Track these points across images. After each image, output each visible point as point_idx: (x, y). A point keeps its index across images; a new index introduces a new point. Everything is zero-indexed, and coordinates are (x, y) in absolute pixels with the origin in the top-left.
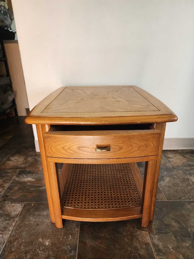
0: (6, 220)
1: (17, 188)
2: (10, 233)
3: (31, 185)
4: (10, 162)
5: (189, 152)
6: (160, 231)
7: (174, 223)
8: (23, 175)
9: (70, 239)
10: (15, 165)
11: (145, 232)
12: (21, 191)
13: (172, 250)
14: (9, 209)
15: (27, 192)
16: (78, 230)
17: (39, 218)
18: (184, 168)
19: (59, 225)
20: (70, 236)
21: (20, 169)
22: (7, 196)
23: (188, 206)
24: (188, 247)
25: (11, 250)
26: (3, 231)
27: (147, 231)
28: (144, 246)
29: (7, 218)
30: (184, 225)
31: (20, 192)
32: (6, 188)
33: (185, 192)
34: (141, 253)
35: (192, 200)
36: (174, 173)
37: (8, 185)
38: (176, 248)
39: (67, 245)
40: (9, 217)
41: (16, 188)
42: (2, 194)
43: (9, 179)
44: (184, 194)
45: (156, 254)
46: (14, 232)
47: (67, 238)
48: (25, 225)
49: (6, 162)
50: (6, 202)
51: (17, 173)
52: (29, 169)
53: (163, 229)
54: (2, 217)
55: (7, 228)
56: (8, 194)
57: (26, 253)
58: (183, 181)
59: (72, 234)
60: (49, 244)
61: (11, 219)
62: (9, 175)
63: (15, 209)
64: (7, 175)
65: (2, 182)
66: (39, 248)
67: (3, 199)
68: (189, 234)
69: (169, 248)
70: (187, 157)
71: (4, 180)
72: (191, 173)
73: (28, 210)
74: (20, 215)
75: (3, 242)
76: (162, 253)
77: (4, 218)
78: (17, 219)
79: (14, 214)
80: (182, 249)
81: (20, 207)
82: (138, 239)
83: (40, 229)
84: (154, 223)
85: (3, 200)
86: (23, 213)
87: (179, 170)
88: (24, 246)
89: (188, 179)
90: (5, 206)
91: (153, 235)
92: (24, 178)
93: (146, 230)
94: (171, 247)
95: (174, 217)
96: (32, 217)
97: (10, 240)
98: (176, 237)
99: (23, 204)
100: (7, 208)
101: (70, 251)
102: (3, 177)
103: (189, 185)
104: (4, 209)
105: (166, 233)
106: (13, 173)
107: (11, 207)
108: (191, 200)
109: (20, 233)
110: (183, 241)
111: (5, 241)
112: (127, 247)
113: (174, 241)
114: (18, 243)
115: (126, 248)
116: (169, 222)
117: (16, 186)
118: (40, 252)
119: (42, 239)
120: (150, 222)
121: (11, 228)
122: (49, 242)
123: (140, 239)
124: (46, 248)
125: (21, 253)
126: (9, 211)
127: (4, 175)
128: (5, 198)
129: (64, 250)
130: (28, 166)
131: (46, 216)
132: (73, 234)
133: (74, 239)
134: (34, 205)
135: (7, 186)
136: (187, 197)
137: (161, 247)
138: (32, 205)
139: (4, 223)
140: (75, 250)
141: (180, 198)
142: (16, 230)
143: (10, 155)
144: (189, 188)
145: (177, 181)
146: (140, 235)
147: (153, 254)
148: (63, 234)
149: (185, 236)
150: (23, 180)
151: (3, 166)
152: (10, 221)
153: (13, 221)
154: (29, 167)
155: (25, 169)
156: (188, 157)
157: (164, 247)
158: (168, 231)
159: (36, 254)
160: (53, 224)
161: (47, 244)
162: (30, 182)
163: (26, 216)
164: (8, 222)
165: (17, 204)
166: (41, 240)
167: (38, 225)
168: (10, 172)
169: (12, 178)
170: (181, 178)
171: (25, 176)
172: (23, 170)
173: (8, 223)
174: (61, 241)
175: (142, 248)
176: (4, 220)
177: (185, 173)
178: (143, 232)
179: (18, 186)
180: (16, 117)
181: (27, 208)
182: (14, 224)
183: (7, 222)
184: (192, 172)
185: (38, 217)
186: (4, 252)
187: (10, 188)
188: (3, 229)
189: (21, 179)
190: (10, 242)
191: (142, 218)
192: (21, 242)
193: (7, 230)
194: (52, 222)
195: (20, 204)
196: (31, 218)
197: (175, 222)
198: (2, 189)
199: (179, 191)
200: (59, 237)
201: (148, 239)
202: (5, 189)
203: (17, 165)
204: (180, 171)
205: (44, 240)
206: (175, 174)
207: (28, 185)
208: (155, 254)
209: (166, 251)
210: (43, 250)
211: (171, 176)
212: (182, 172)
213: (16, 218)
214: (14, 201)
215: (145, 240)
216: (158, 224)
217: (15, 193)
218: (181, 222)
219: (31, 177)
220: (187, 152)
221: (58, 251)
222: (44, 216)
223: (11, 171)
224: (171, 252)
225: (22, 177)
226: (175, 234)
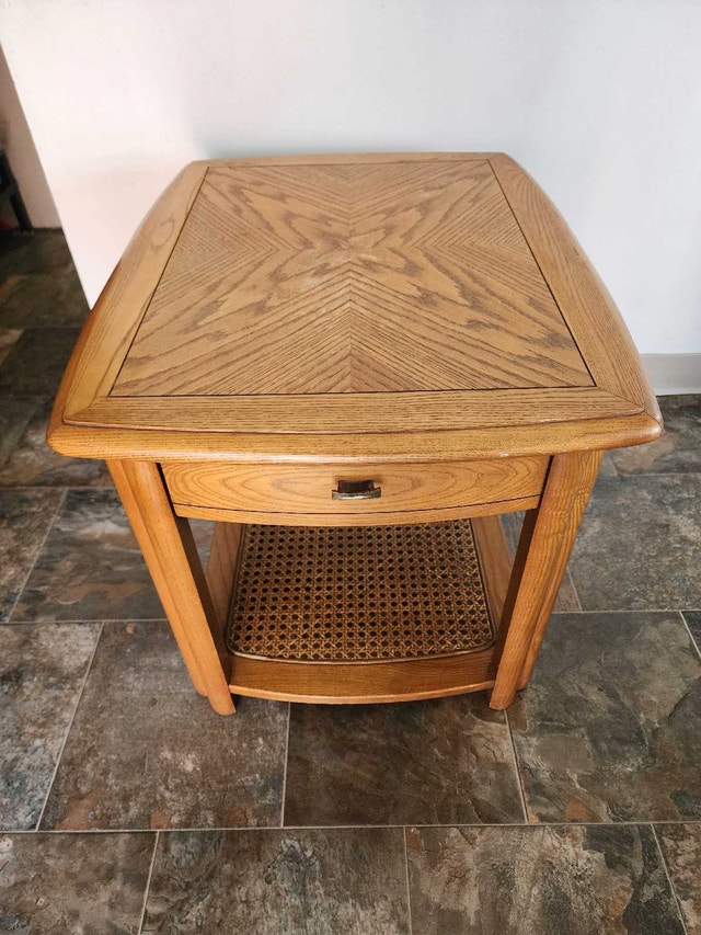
0: (48, 686)
1: (69, 563)
2: (67, 731)
3: (116, 553)
4: (31, 455)
5: (689, 407)
6: (546, 723)
7: (595, 696)
8: (84, 509)
9: (263, 753)
10: (51, 466)
11: (499, 725)
12: (83, 577)
13: (578, 786)
14: (52, 644)
15: (105, 582)
16: (283, 718)
17: (157, 678)
18: (660, 480)
19: (223, 706)
20: (261, 741)
21: (71, 485)
22: (40, 597)
23: (652, 633)
24: (628, 777)
25: (77, 789)
26: (43, 725)
27: (504, 723)
28: (492, 774)
29: (51, 679)
30: (628, 703)
31: (84, 582)
32: (32, 566)
33: (648, 577)
34: (481, 797)
35: (666, 610)
36: (621, 500)
37: (38, 553)
38: (592, 781)
39: (251, 772)
40: (56, 675)
41: (66, 565)
42: (21, 587)
43: (39, 527)
44: (646, 585)
45: (527, 799)
46: (79, 727)
47: (252, 748)
48: (112, 702)
49: (16, 455)
50: (40, 620)
51: (60, 505)
52: (104, 485)
53: (556, 717)
54: (34, 676)
55: (54, 715)
56: (41, 589)
57: (126, 799)
58: (649, 535)
59: (265, 734)
60: (194, 769)
61: (65, 683)
62: (34, 509)
63: (74, 647)
64: (25, 514)
65: (15, 538)
66: (165, 781)
67: (26, 607)
68: (640, 733)
69: (570, 780)
70: (678, 431)
71: (19, 531)
72: (680, 500)
73: (118, 651)
74: (93, 667)
75: (47, 762)
76: (548, 798)
77: (39, 680)
78: (83, 682)
79: (70, 663)
80: (609, 785)
81: (87, 638)
82: (473, 750)
83: (161, 717)
84: (530, 694)
85: (27, 612)
86: (101, 660)
87: (640, 488)
88: (117, 777)
89: (668, 526)
90: (38, 634)
91: (523, 735)
92: (89, 523)
93: (502, 717)
94: (575, 778)
95: (597, 672)
96: (132, 675)
97: (69, 758)
98: (594, 742)
99: (97, 626)
100: (44, 643)
101: (263, 791)
102: (13, 519)
103: (666, 550)
104: (35, 644)
105: (567, 728)
106: (46, 503)
107: (58, 640)
108: (662, 607)
109: (101, 730)
110: (619, 756)
111: (54, 758)
112: (438, 778)
113: (589, 756)
114: (96, 765)
115: (434, 779)
116: (581, 690)
117: (63, 555)
118: (167, 795)
119: (172, 750)
120: (518, 693)
121: (68, 716)
122: (194, 762)
123: (481, 751)
124: (187, 784)
125: (111, 798)
126: (54, 655)
127: (16, 512)
128: (35, 604)
129: (244, 787)
130: (98, 473)
131: (177, 671)
132: (268, 733)
133: (272, 749)
134: (135, 631)
135: (34, 556)
136: (653, 599)
137: (545, 776)
138: (130, 630)
139: (44, 698)
140: (277, 788)
141: (629, 601)
142: (86, 721)
143: (26, 422)
144: (666, 560)
145: (629, 535)
146: (482, 736)
147: (519, 800)
148: (236, 734)
149: (623, 742)
150: (88, 530)
151: (6, 473)
152: (62, 689)
153: (73, 688)
154: (100, 476)
155: (85, 482)
156: (683, 427)
157: (554, 775)
158: (574, 723)
159: (156, 802)
160: (203, 700)
161: (189, 767)
162: (111, 538)
163: (113, 670)
164: (57, 693)
165: (77, 626)
166: (167, 754)
167: (154, 702)
168: (36, 499)
169: (47, 525)
170: (645, 520)
171: (92, 516)
172: (82, 488)
173: (56, 698)
174: (231, 756)
175: (483, 780)
176: (40, 686)
177: (659, 502)
178: (493, 725)
179: (71, 556)
180: (25, 233)
181: (112, 642)
182: (75, 700)
183: (54, 692)
184: (685, 495)
185: (153, 675)
186: (57, 795)
187: (46, 565)
188: (42, 720)
189: (79, 528)
190: (71, 763)
191: (492, 689)
192: (107, 762)
193: (57, 721)
194: (198, 694)
195: (88, 628)
196: (130, 679)
197: (600, 690)
198: (19, 569)
199: (627, 573)
200: (225, 743)
201: (506, 750)
202: (28, 569)
203: (59, 470)
204: (644, 493)
205: (177, 754)
206: (623, 504)
207: (105, 552)
208: (524, 798)
209: (560, 790)
210: (177, 787)
211: (608, 514)
212: (650, 497)
213: (81, 677)
214: (64, 616)
215: (498, 754)
216: (542, 697)
217: (65, 585)
218: (620, 693)
219: (114, 518)
220: (681, 408)
221: (225, 790)
222: (170, 670)
223: (39, 491)
224: (576, 792)
225: (82, 519)
226: (594, 731)
